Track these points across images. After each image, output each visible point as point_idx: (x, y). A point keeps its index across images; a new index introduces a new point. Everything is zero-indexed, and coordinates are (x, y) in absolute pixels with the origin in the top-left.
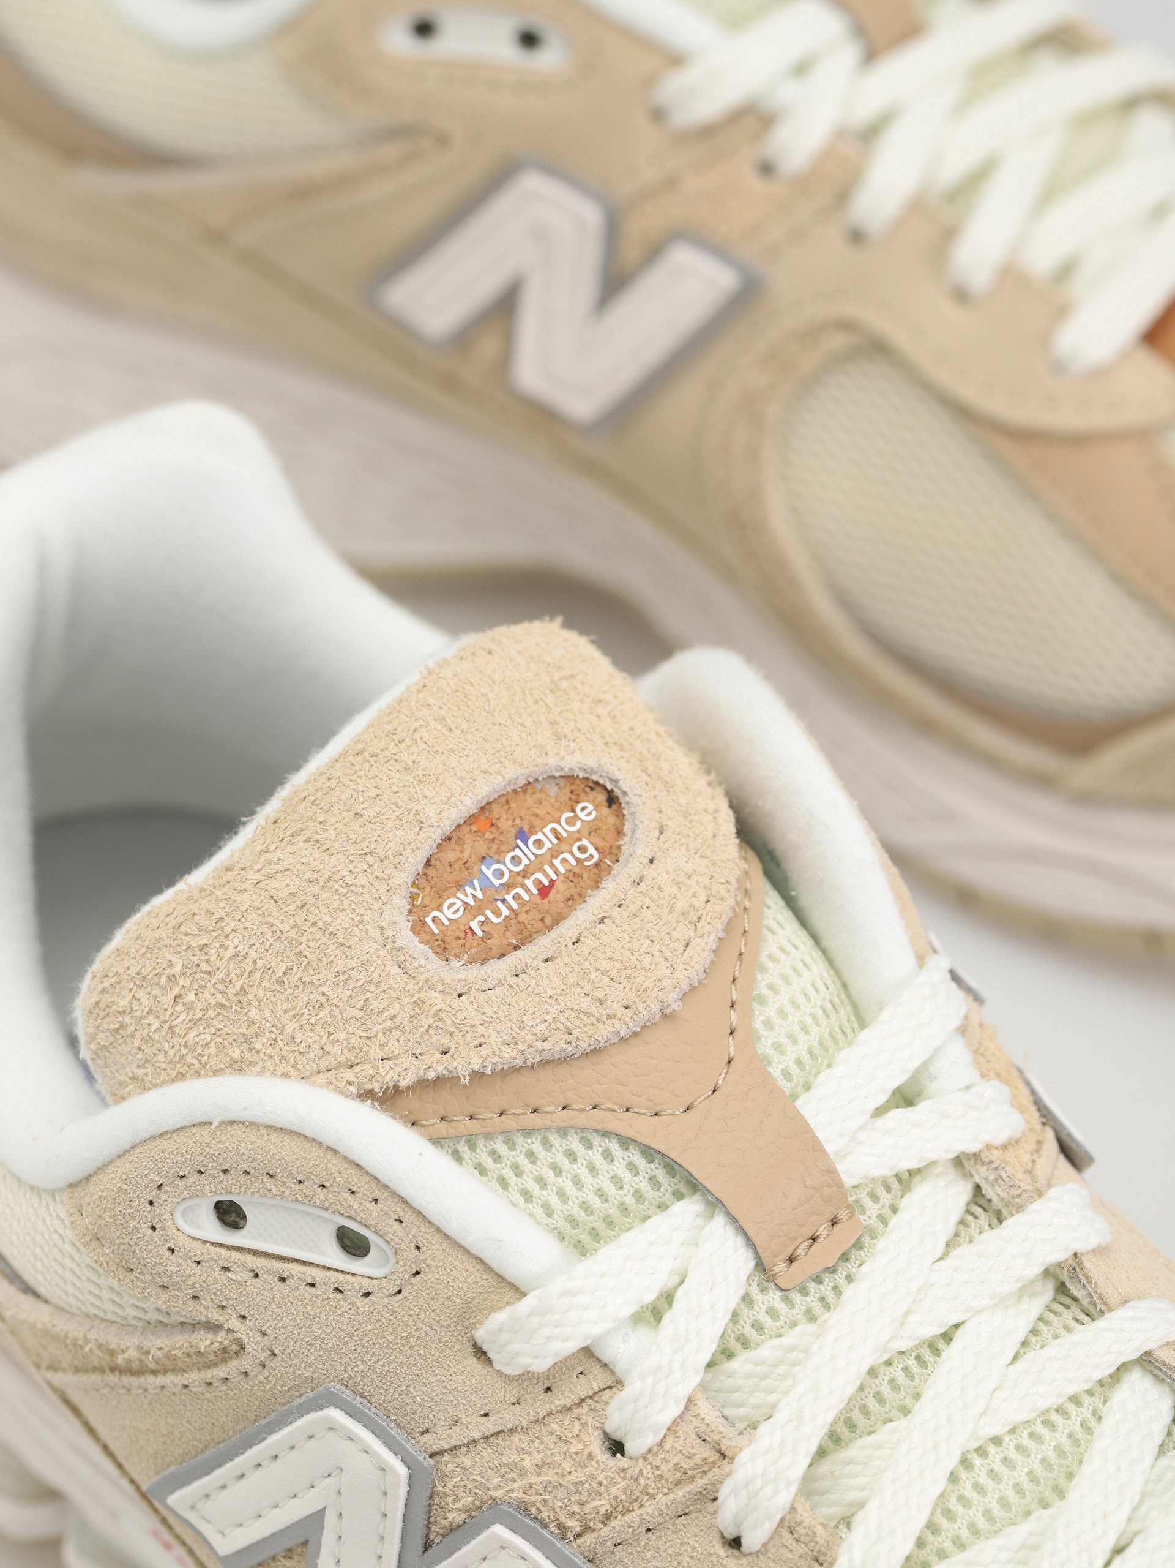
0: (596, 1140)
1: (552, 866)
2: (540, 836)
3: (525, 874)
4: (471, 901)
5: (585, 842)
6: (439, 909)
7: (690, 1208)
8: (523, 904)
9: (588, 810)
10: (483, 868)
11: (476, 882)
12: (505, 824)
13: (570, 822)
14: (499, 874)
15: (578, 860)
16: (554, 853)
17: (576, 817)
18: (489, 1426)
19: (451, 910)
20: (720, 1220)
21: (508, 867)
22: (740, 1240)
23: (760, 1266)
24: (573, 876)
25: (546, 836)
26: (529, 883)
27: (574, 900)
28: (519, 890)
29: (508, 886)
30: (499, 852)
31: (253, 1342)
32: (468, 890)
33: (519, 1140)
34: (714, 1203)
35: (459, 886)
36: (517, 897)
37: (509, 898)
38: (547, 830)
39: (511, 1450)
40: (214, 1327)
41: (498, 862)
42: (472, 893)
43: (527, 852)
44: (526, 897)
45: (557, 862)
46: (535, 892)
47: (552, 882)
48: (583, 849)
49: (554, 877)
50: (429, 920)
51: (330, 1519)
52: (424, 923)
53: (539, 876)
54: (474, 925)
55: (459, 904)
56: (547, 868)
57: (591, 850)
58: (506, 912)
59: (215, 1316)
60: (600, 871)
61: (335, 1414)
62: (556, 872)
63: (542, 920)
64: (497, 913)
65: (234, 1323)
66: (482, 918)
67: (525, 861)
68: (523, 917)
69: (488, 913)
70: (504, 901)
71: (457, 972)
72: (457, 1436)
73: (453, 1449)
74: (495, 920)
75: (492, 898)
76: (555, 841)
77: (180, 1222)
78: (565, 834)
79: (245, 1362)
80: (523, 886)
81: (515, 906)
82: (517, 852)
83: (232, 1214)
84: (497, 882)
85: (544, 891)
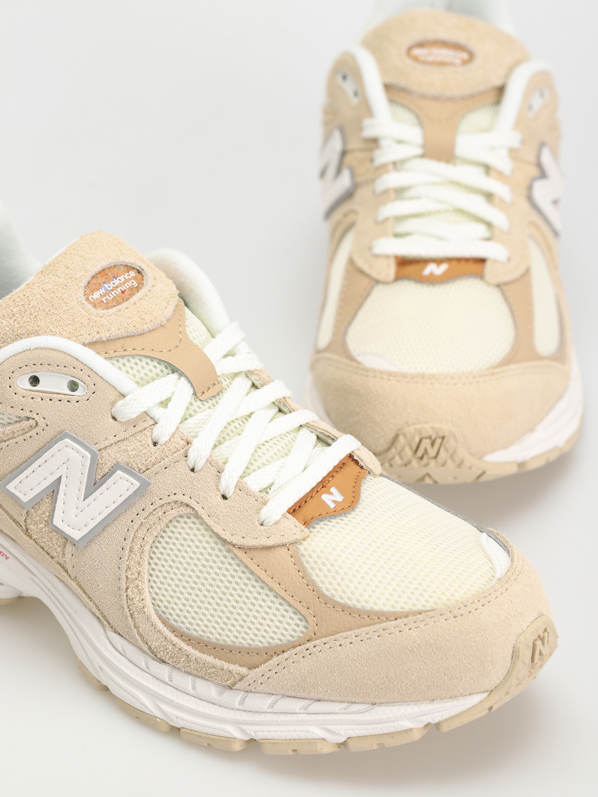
0: (144, 359)
1: (125, 286)
2: (120, 278)
3: (117, 287)
4: (102, 294)
5: (133, 281)
6: (93, 295)
7: (174, 376)
8: (117, 295)
9: (132, 274)
10: (105, 285)
11: (103, 288)
12: (110, 274)
13: (129, 275)
14: (110, 287)
15: (132, 285)
16: (125, 283)
18: (116, 439)
19: (96, 295)
20: (183, 379)
21: (112, 285)
22: (189, 385)
23: (195, 394)
24: (131, 289)
25: (122, 278)
26: (118, 289)
27: (131, 295)
29: (112, 290)
30: (109, 281)
31: (41, 423)
32: (101, 290)
33: (120, 360)
34: (182, 374)
35: (98, 289)
36: (115, 293)
37: (113, 293)
39: (123, 446)
40: (28, 418)
41: (109, 284)
42: (102, 291)
43: (117, 282)
44: (118, 293)
45: (126, 285)
46: (120, 292)
47: (125, 290)
48: (133, 282)
49: (125, 289)
50: (90, 298)
51: (63, 479)
52: (88, 299)
53: (121, 288)
54: (103, 300)
55: (98, 294)
56: (123, 286)
57: (135, 283)
58: (112, 297)
59: (29, 414)
60: (138, 289)
61: (67, 440)
62: (126, 287)
63: (123, 299)
64: (110, 297)
65: (35, 416)
66: (106, 298)
67: (116, 284)
68: (117, 298)
69: (107, 297)
70: (111, 294)
71: (100, 311)
72: (107, 443)
73: (106, 447)
74: (110, 299)
75: (107, 293)
76: (125, 280)
77: (18, 383)
78: (127, 279)
79: (38, 429)
80: (117, 290)
81: (115, 295)
82: (114, 282)
83: (35, 380)
84: (109, 289)
85: (123, 292)
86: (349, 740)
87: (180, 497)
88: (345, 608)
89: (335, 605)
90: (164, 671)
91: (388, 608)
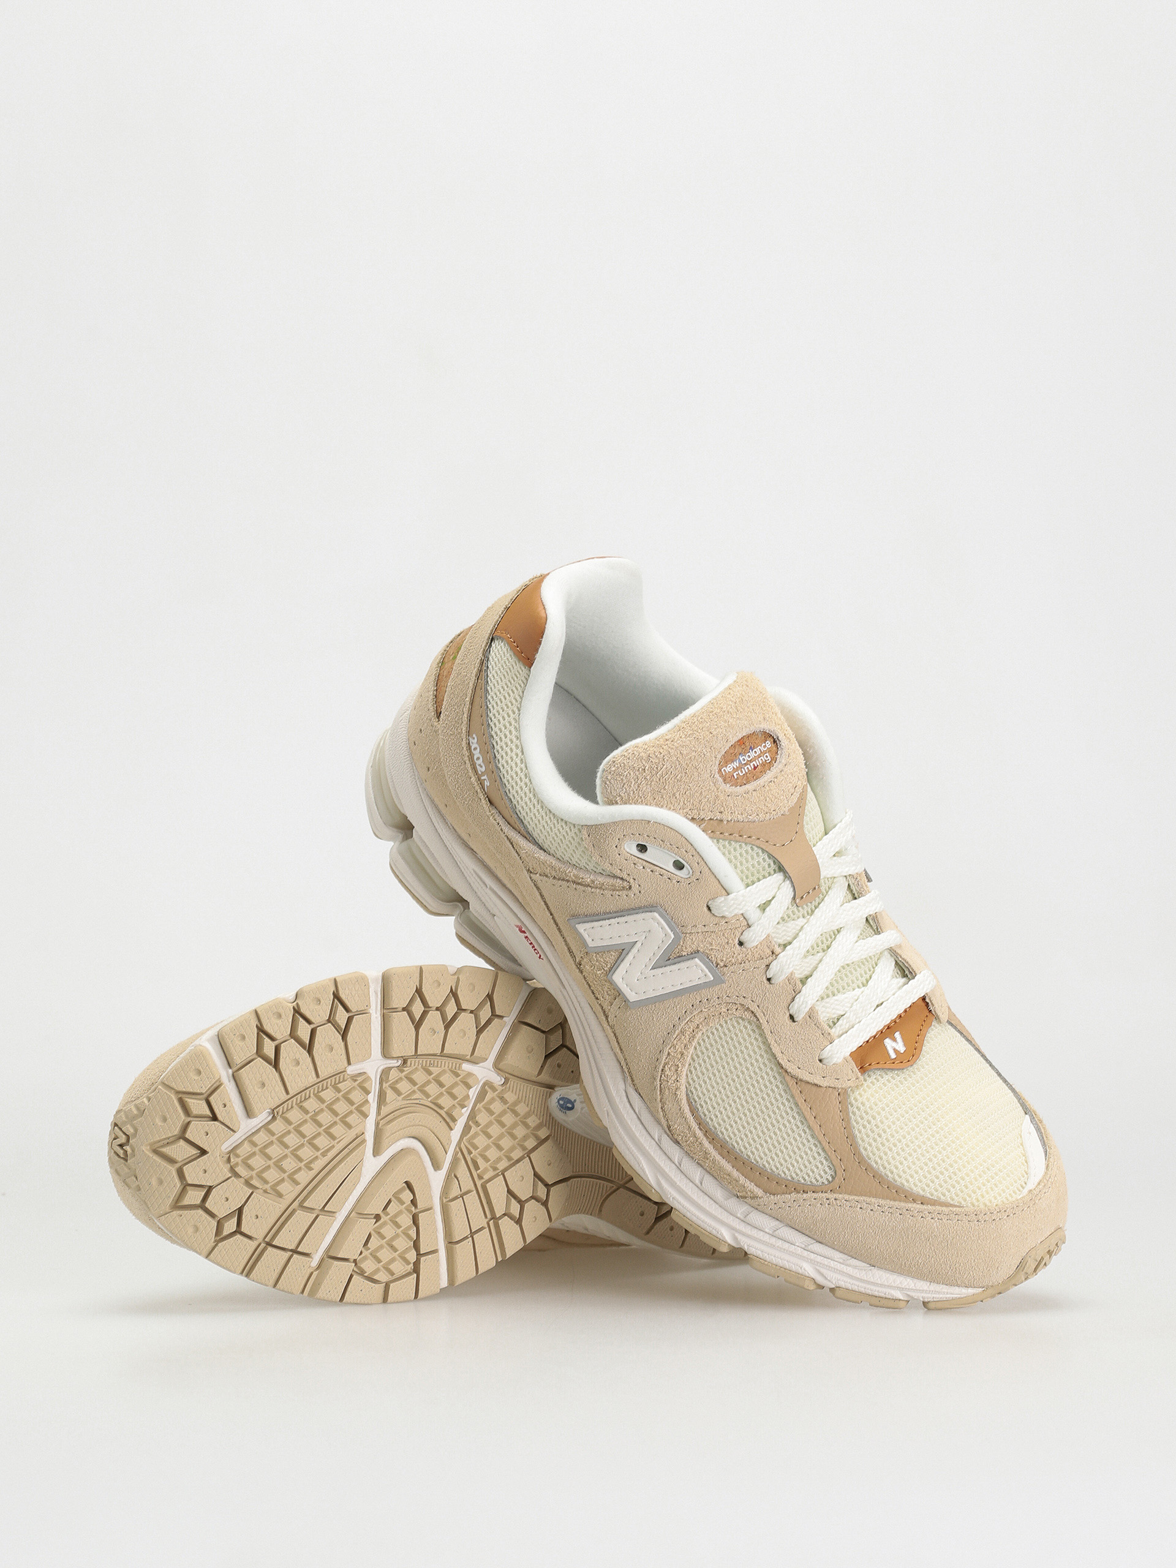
0: (756, 848)
2: (755, 750)
3: (751, 761)
4: (735, 767)
5: (767, 754)
6: (726, 766)
7: (779, 876)
8: (749, 770)
9: (769, 744)
10: (740, 757)
11: (737, 761)
12: (747, 744)
13: (765, 746)
14: (744, 760)
15: (765, 760)
16: (759, 756)
17: (766, 746)
18: (704, 929)
19: (729, 769)
20: (788, 882)
21: (747, 758)
22: (792, 889)
23: (794, 898)
24: (763, 765)
25: (757, 750)
26: (752, 764)
27: (763, 772)
28: (748, 766)
29: (745, 764)
30: (745, 753)
31: (635, 887)
32: (735, 763)
33: (733, 843)
34: (787, 876)
35: (733, 762)
36: (748, 768)
37: (746, 768)
38: (758, 748)
40: (623, 880)
41: (744, 756)
42: (736, 764)
43: (752, 754)
44: (750, 769)
45: (760, 759)
46: (753, 767)
47: (758, 766)
48: (767, 756)
49: (758, 764)
50: (722, 770)
51: (638, 945)
52: (721, 770)
53: (754, 762)
54: (735, 774)
55: (732, 767)
56: (757, 761)
57: (769, 758)
58: (744, 772)
59: (625, 877)
60: (770, 764)
61: (656, 915)
62: (759, 762)
63: (753, 777)
64: (742, 772)
65: (632, 881)
66: (737, 773)
67: (751, 757)
68: (748, 775)
69: (739, 771)
70: (744, 769)
71: (728, 788)
72: (694, 930)
74: (741, 774)
75: (740, 767)
76: (760, 752)
77: (626, 846)
78: (762, 751)
79: (630, 893)
80: (750, 765)
81: (747, 771)
82: (749, 754)
83: (642, 848)
84: (743, 762)
85: (755, 768)
86: (837, 1289)
87: (748, 1003)
88: (876, 1175)
89: (868, 1168)
90: (676, 1152)
91: (917, 1190)
